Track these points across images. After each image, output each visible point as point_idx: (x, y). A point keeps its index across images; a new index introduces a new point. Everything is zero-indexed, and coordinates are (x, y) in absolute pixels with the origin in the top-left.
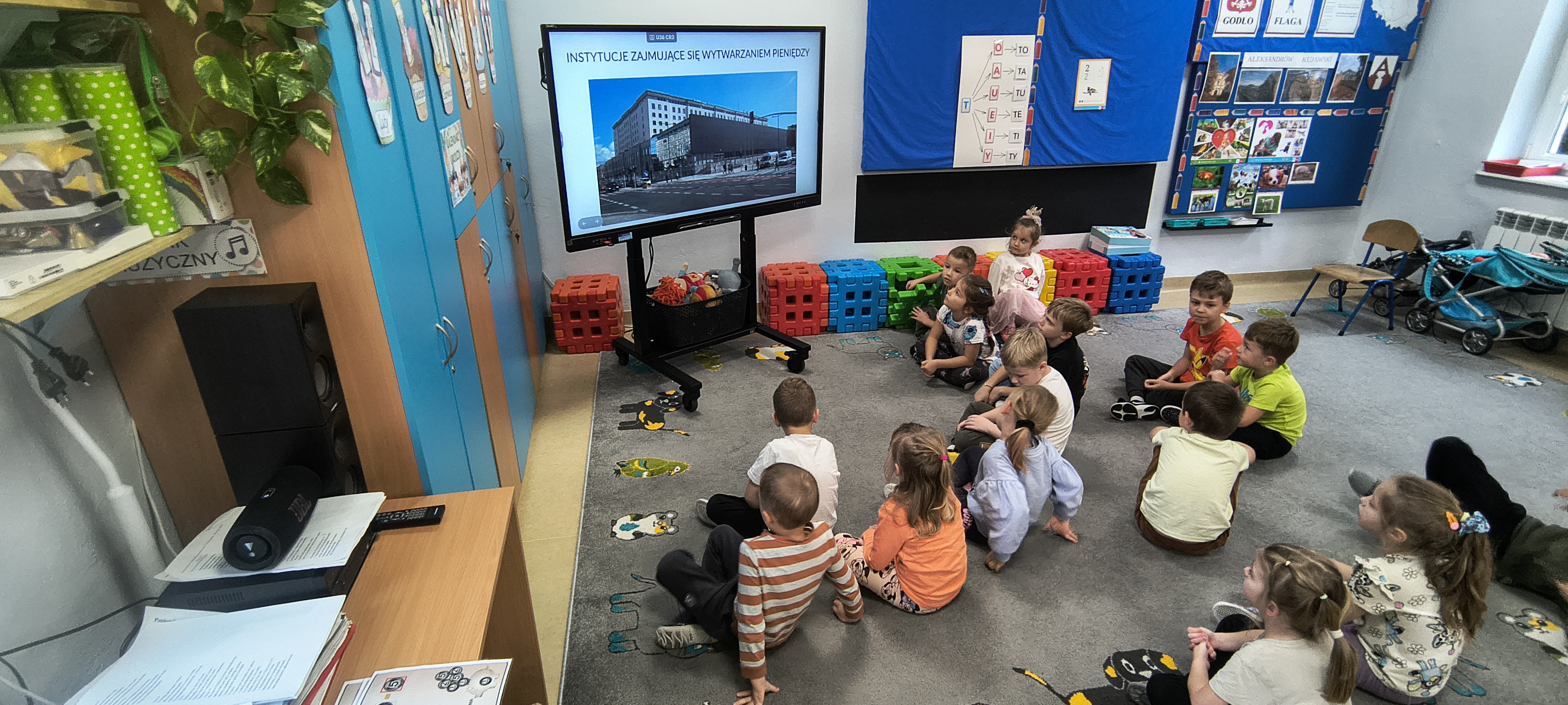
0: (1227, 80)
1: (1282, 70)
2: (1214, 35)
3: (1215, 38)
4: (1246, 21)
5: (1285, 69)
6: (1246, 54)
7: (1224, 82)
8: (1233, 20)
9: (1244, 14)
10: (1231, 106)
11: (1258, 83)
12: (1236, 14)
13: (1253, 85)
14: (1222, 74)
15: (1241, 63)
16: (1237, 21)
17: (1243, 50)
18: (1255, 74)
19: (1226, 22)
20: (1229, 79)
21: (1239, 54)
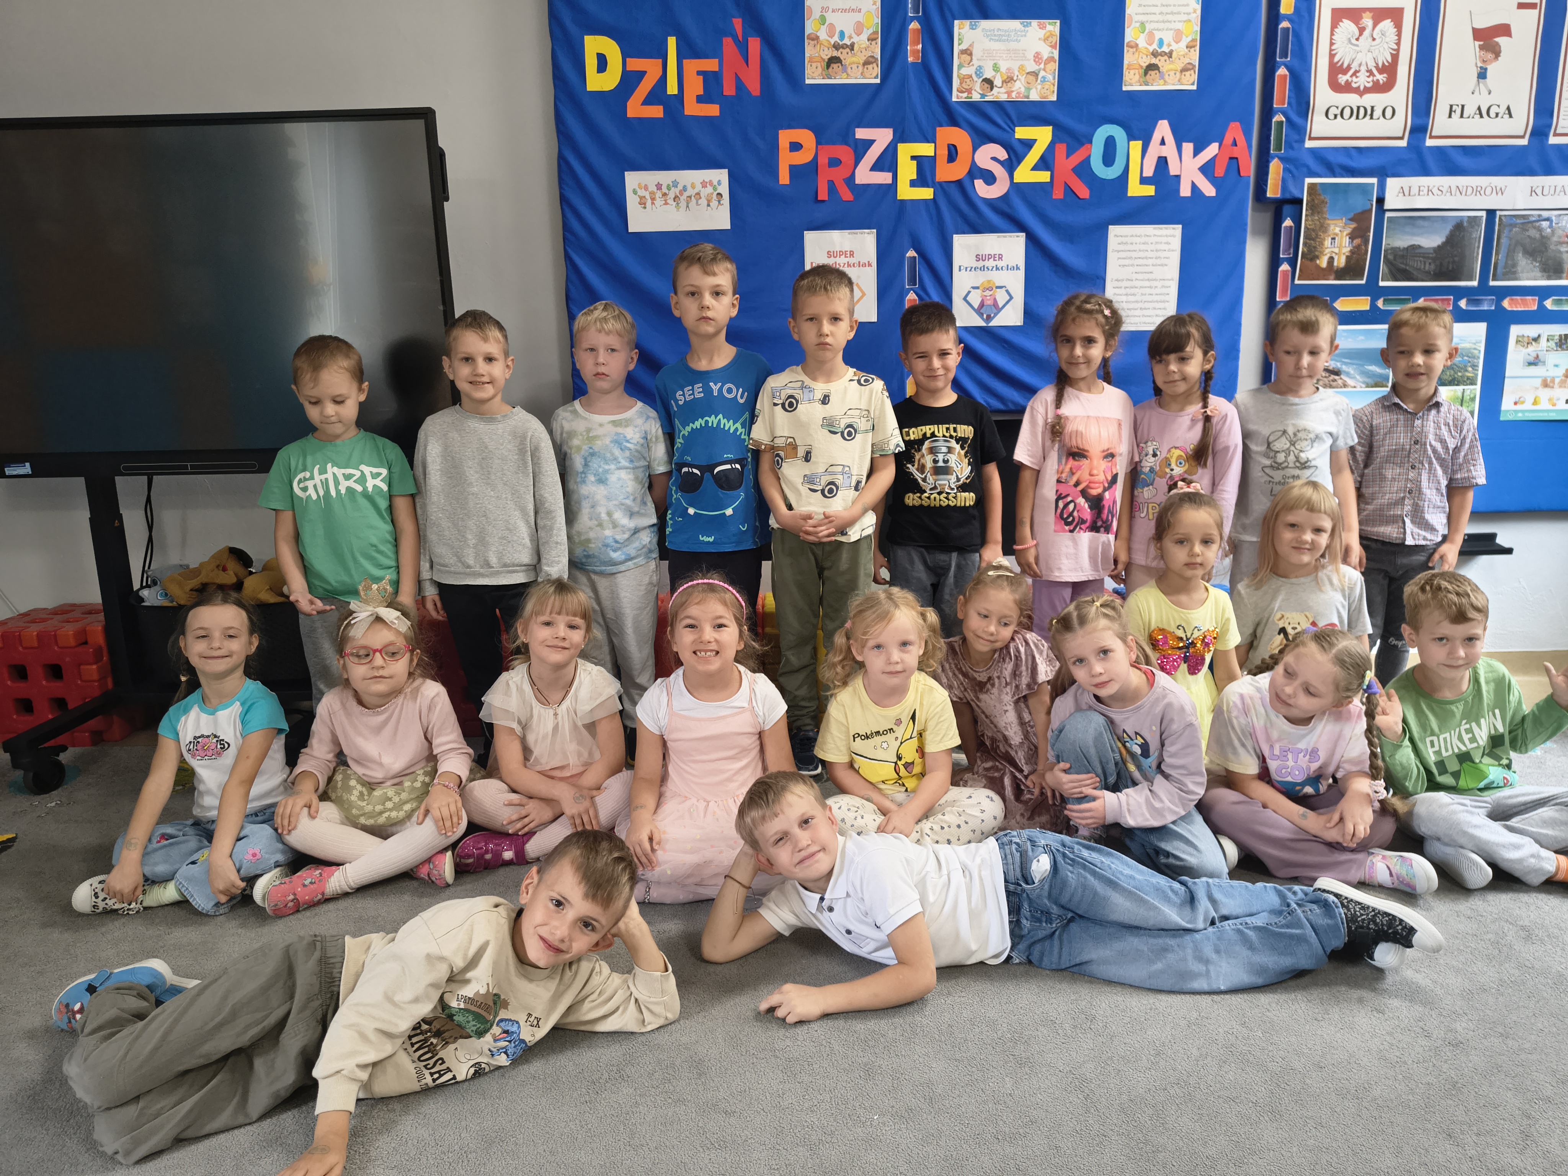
0: (1352, 237)
1: (1484, 214)
2: (1309, 144)
3: (1313, 151)
4: (1378, 113)
5: (1491, 213)
6: (1393, 184)
7: (1346, 240)
8: (1347, 112)
9: (1369, 100)
10: (1372, 290)
11: (1431, 241)
12: (1352, 100)
13: (1419, 247)
14: (1341, 223)
15: (1381, 201)
16: (1355, 113)
17: (1383, 173)
18: (1421, 222)
19: (1331, 116)
20: (1358, 234)
21: (1374, 181)
